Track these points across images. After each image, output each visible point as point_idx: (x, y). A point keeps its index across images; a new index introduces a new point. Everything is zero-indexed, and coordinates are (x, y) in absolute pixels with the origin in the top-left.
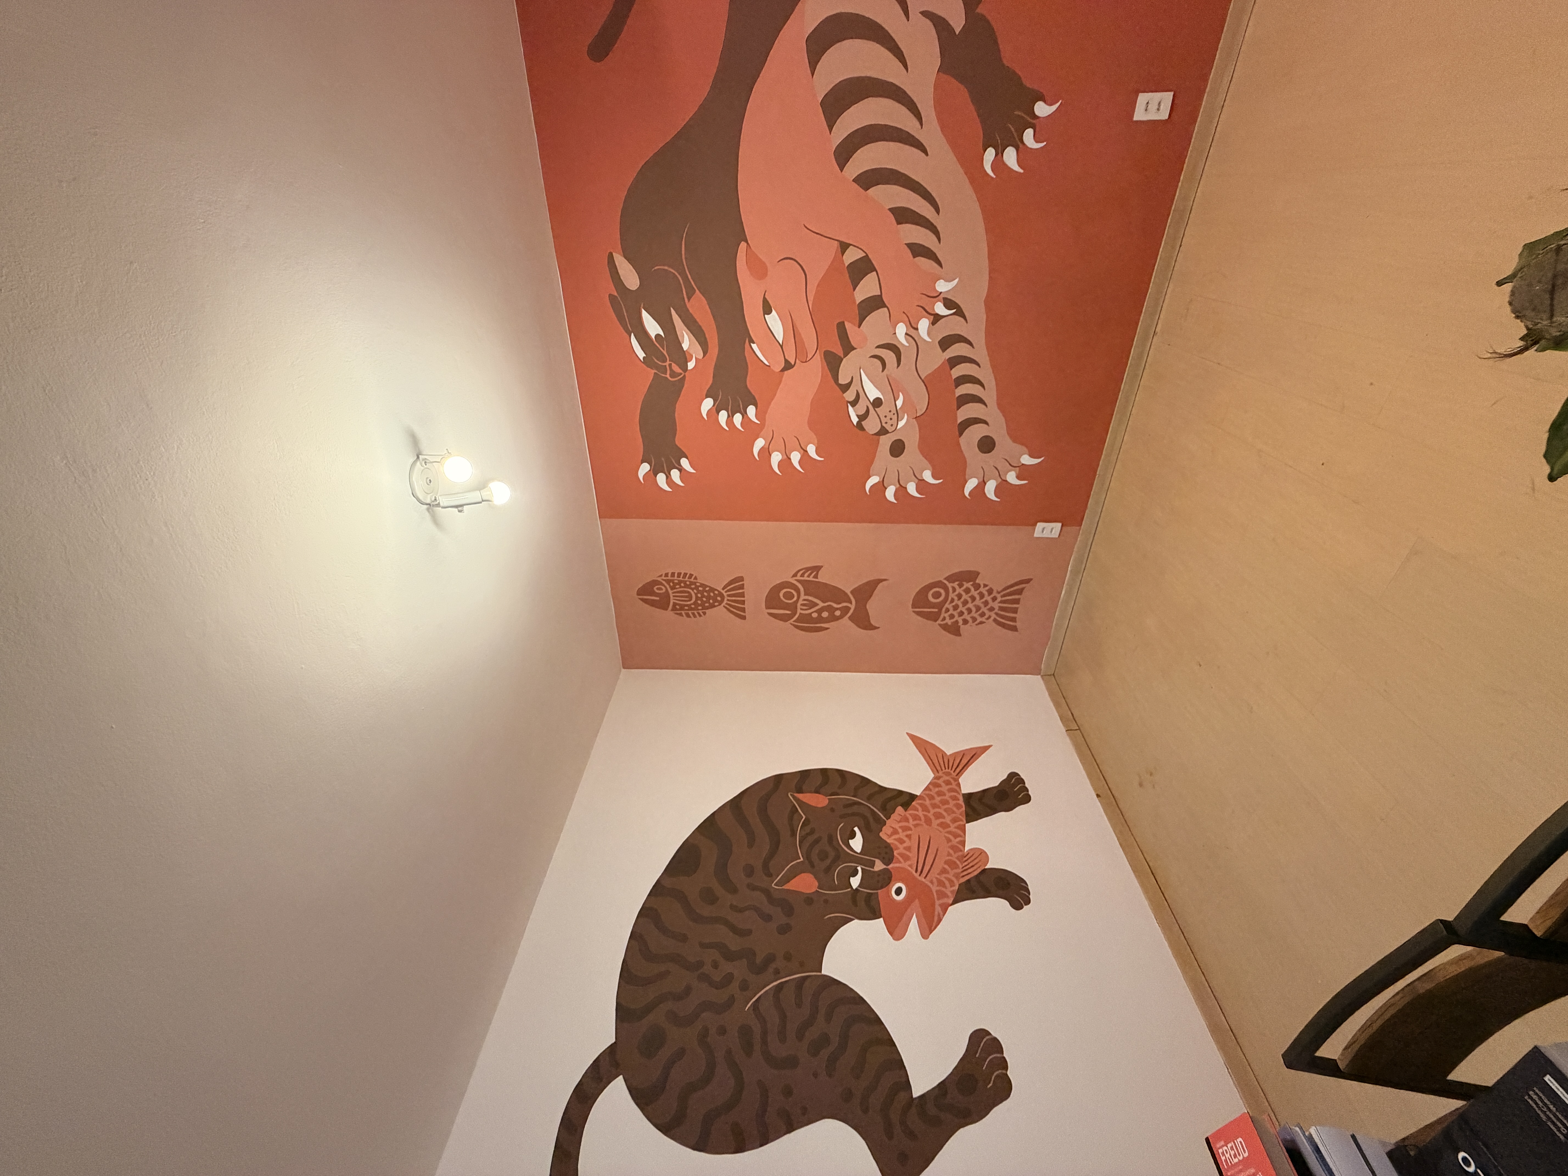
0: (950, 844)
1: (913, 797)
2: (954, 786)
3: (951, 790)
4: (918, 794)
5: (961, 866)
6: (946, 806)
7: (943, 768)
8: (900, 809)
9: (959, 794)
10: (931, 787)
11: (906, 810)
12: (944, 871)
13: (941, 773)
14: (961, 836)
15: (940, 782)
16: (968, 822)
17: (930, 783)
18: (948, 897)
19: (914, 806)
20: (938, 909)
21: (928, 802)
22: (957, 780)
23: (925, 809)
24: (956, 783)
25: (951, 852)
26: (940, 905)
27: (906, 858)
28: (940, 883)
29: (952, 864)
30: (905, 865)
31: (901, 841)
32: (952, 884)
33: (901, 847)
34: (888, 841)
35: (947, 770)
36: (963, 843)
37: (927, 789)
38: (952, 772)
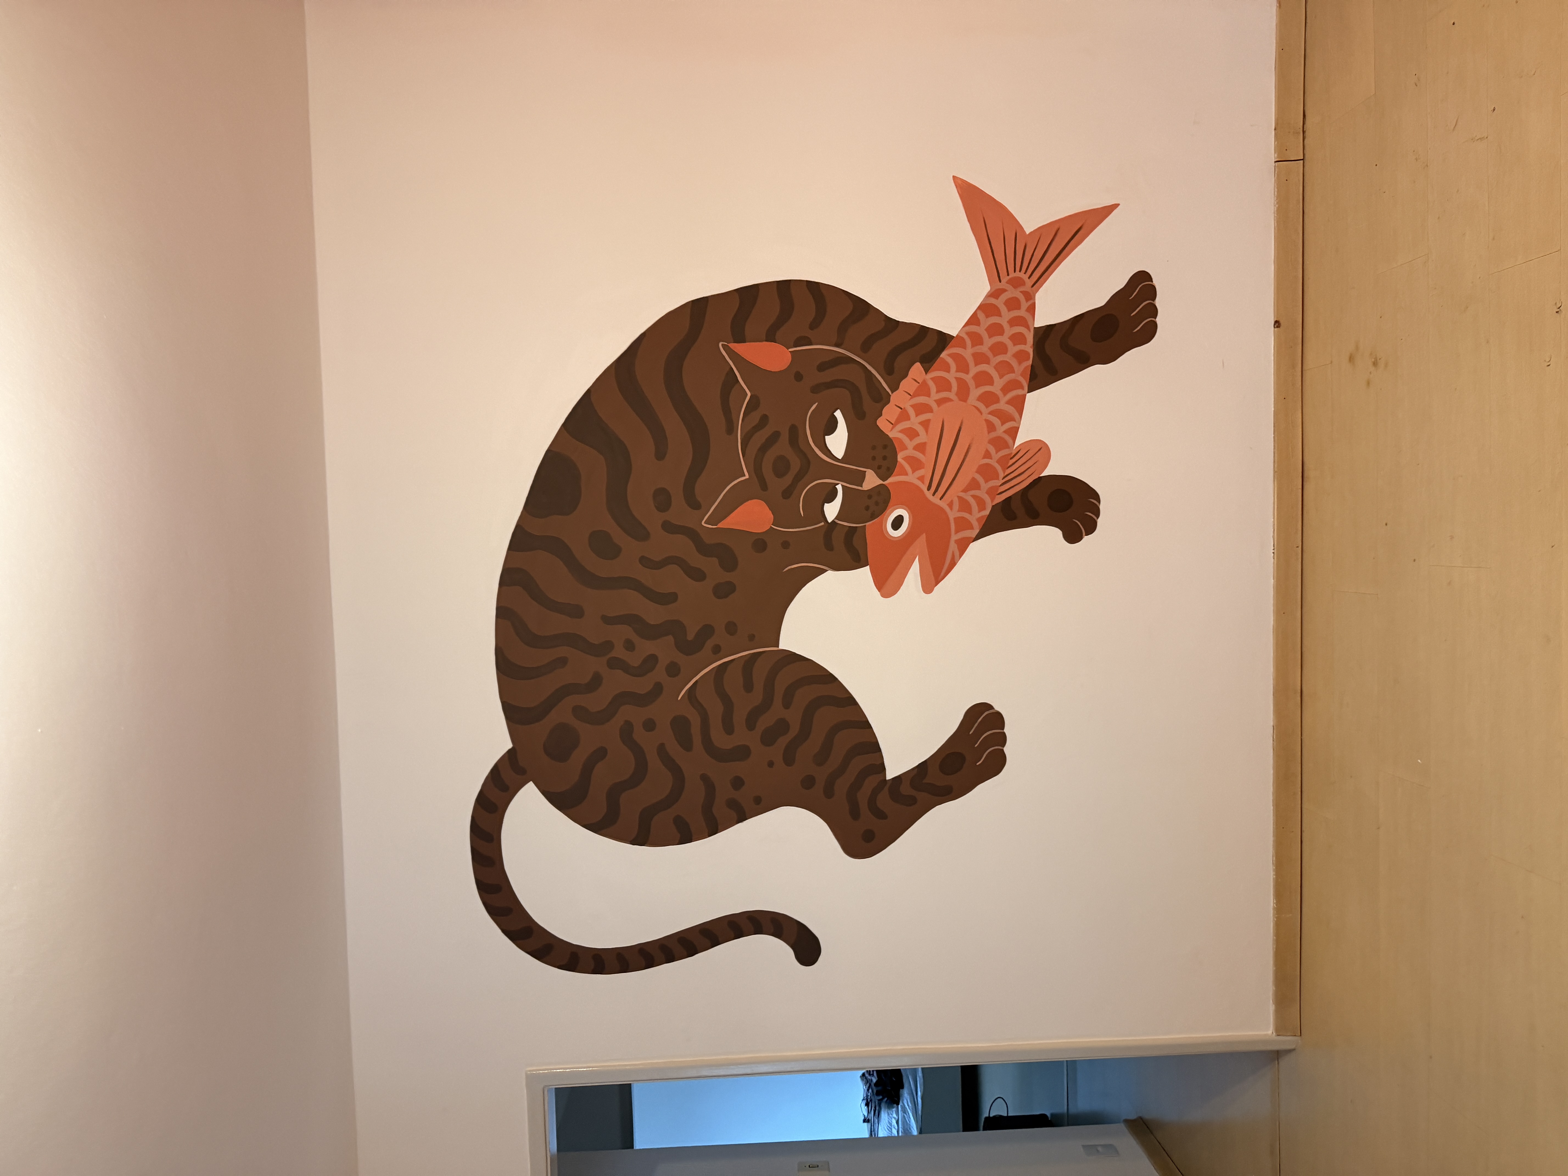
0: (993, 435)
1: (943, 339)
2: (1022, 312)
3: (1013, 322)
4: (954, 333)
5: (1002, 475)
6: (1000, 358)
7: (1011, 269)
8: (917, 369)
9: (1029, 330)
10: (981, 316)
11: (927, 371)
12: (974, 485)
13: (1003, 285)
14: (1013, 419)
15: (1000, 303)
16: (1030, 391)
17: (979, 308)
18: (972, 528)
19: (942, 359)
20: (953, 547)
21: (967, 353)
22: (1030, 297)
23: (963, 367)
24: (1030, 303)
25: (992, 450)
26: (956, 541)
27: (916, 464)
28: (965, 506)
29: (987, 472)
30: (912, 478)
31: (911, 433)
32: (981, 504)
33: (910, 444)
34: (891, 435)
35: (1018, 274)
36: (1013, 432)
37: (973, 320)
38: (1025, 277)
